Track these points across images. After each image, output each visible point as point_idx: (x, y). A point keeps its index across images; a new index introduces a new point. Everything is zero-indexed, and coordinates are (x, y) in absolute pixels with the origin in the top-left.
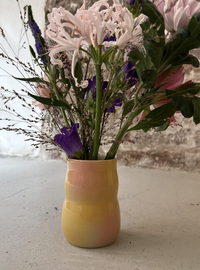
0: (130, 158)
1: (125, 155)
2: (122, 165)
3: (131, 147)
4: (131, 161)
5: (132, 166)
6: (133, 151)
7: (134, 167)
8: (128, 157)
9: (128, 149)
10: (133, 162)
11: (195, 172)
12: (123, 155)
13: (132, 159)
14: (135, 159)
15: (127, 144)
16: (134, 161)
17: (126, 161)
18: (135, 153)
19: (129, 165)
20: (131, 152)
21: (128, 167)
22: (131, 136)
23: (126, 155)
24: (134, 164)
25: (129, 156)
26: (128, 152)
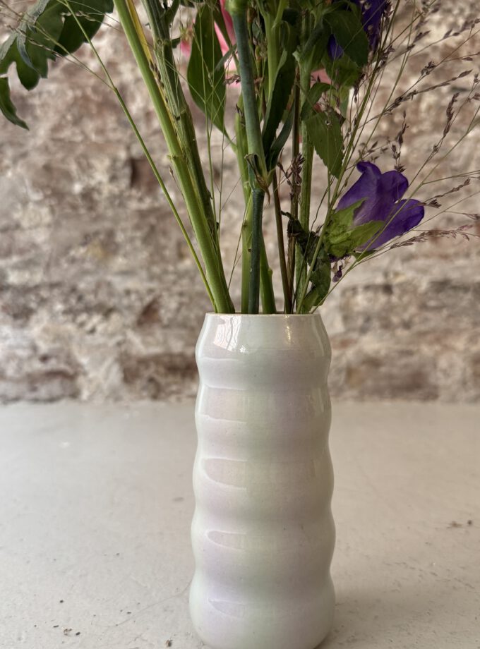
0: (166, 375)
1: (147, 367)
2: (142, 398)
3: (165, 342)
4: (169, 385)
5: (173, 399)
6: (171, 355)
7: (179, 400)
8: (157, 372)
9: (156, 350)
10: (174, 388)
11: (345, 399)
12: (142, 368)
13: (171, 379)
14: (178, 378)
15: (151, 334)
16: (176, 383)
17: (151, 386)
18: (178, 361)
19: (163, 395)
20: (166, 359)
21: (160, 405)
22: (162, 312)
23: (153, 368)
24: (178, 392)
25: (162, 370)
26: (156, 359)
